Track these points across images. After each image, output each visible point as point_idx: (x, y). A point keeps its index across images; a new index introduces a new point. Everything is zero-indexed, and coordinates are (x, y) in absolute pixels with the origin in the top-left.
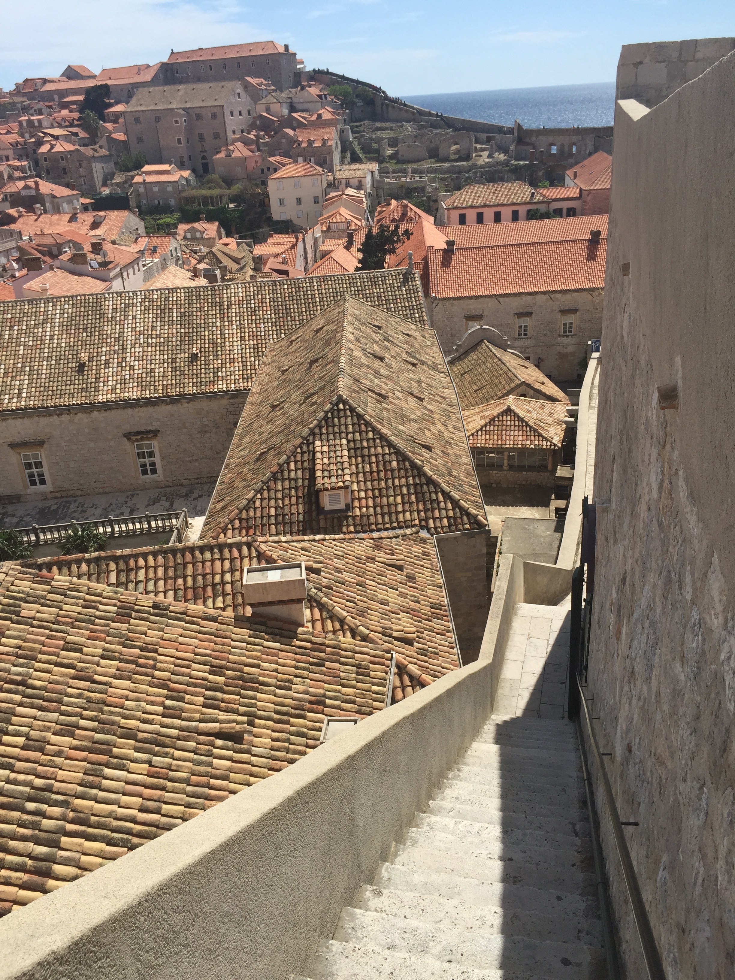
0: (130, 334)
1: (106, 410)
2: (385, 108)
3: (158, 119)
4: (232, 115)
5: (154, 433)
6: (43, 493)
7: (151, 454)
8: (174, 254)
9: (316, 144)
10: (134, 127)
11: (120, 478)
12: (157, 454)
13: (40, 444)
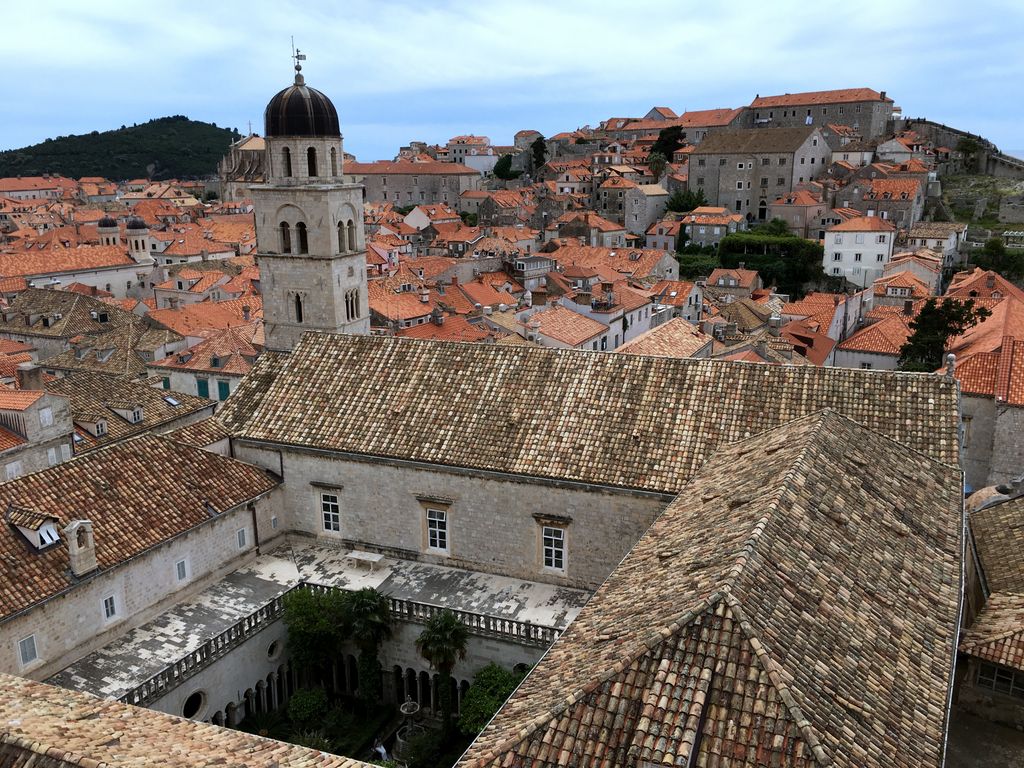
1: (519, 483)
2: (991, 163)
3: (723, 162)
4: (803, 162)
5: (566, 521)
6: (440, 557)
7: (559, 544)
8: (693, 302)
9: (893, 198)
10: (698, 168)
11: (521, 562)
12: (565, 545)
13: (447, 504)
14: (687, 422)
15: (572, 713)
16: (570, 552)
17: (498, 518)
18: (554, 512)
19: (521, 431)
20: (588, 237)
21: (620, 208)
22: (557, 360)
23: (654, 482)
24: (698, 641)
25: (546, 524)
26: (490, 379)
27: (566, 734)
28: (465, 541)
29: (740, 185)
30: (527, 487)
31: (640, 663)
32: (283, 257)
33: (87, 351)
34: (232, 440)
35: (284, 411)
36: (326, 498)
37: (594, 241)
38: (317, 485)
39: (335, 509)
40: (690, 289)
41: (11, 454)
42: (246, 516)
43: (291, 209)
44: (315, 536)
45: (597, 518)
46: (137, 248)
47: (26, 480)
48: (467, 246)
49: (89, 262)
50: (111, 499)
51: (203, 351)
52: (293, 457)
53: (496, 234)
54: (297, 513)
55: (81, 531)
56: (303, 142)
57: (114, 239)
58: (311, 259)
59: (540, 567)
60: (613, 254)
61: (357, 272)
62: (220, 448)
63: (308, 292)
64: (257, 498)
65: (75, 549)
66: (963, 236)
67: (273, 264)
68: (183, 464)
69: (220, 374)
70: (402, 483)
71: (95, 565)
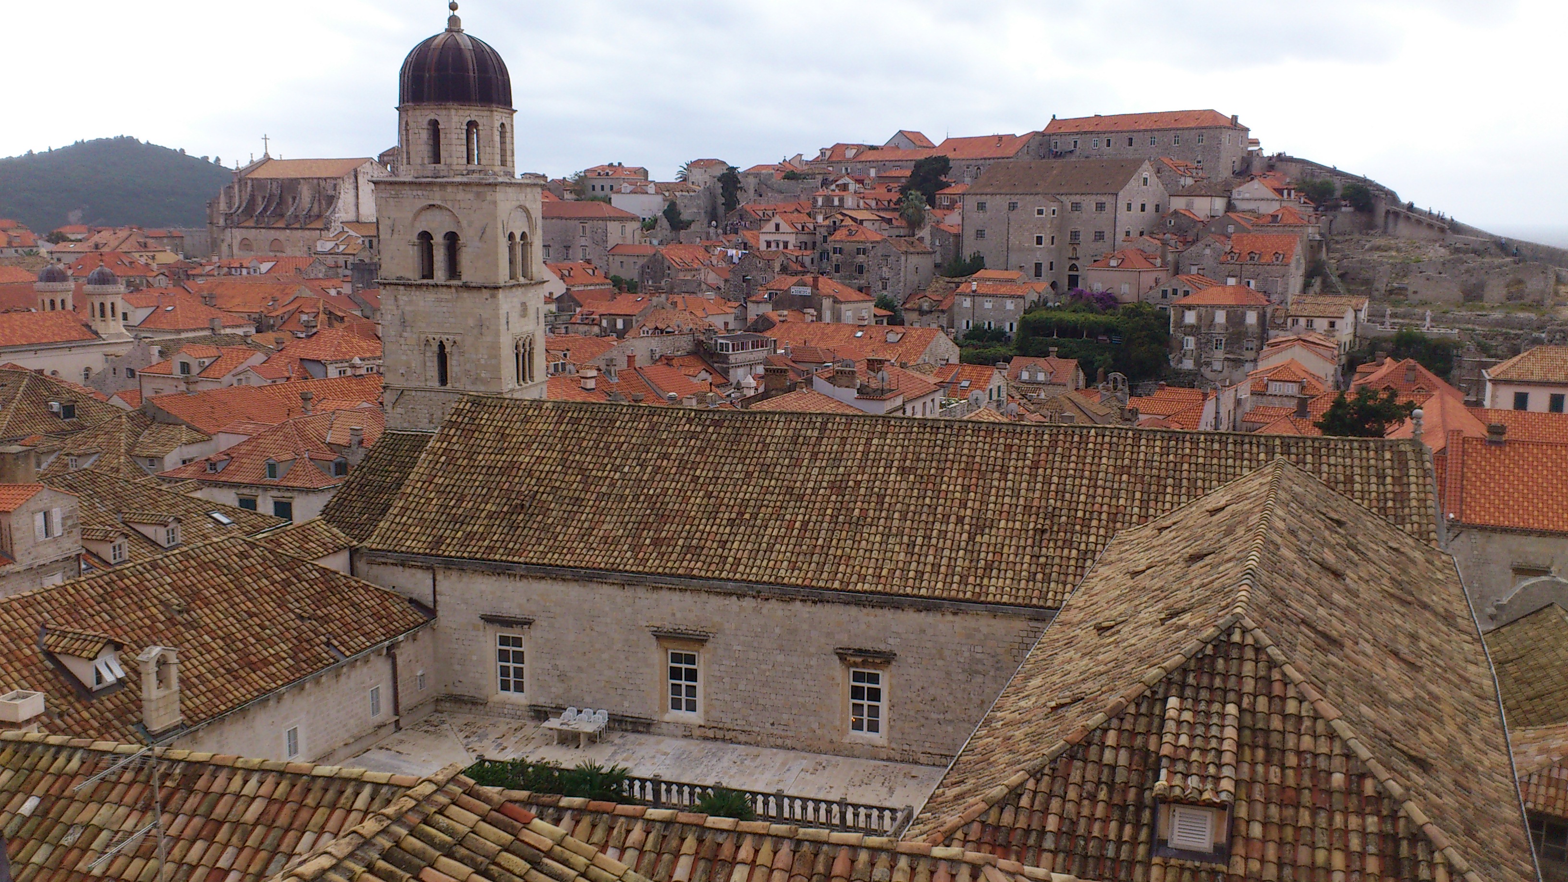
1: (814, 602)
2: (1391, 217)
3: (1013, 206)
4: (1129, 207)
5: (887, 658)
6: (686, 726)
7: (875, 695)
8: (995, 397)
9: (1263, 261)
10: (975, 215)
11: (815, 726)
12: (884, 696)
13: (701, 640)
15: (1054, 770)
16: (892, 707)
17: (780, 658)
18: (868, 646)
20: (819, 310)
21: (861, 272)
25: (855, 664)
27: (1050, 795)
28: (727, 698)
29: (1039, 240)
30: (828, 607)
31: (1138, 705)
32: (421, 285)
33: (52, 458)
34: (354, 552)
36: (504, 641)
37: (827, 316)
38: (490, 619)
39: (519, 657)
40: (990, 376)
42: (382, 667)
43: (437, 212)
44: (485, 702)
45: (934, 651)
46: (103, 315)
49: (24, 336)
50: (188, 625)
51: (248, 454)
52: (454, 576)
53: (674, 304)
54: (457, 667)
55: (162, 662)
56: (461, 112)
57: (63, 301)
58: (467, 287)
59: (844, 733)
60: (859, 334)
61: (532, 312)
62: (338, 563)
63: (458, 338)
64: (401, 637)
65: (151, 690)
66: (1363, 315)
67: (404, 296)
68: (287, 583)
69: (277, 488)
70: (628, 610)
71: (179, 718)
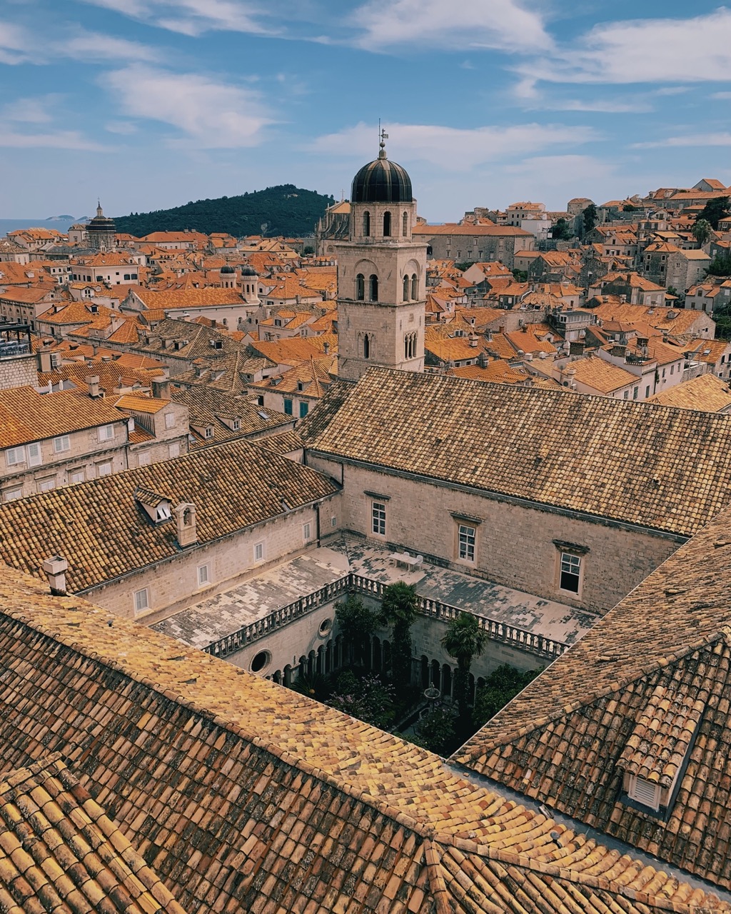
0: (596, 441)
1: (542, 511)
5: (584, 550)
6: (467, 568)
7: (576, 570)
8: (726, 360)
11: (540, 582)
12: (581, 571)
13: (477, 523)
14: (708, 472)
15: (568, 721)
16: (586, 578)
17: (521, 540)
18: (573, 541)
19: (549, 465)
20: (629, 295)
21: (662, 270)
22: (587, 405)
23: (671, 524)
24: (694, 675)
25: (565, 551)
26: (524, 418)
27: (562, 738)
28: (491, 557)
30: (550, 515)
31: (636, 686)
32: (357, 304)
33: (205, 372)
34: (306, 451)
35: (348, 430)
36: (376, 506)
37: (634, 299)
38: (370, 494)
39: (383, 515)
41: (143, 447)
42: (313, 515)
43: (366, 263)
44: (365, 536)
45: (613, 551)
46: (248, 291)
47: (151, 468)
48: (516, 300)
49: (212, 301)
50: (211, 489)
51: (290, 377)
52: (352, 469)
53: (543, 289)
54: (352, 516)
55: (187, 512)
56: (381, 207)
57: (231, 283)
58: (380, 306)
59: (556, 589)
60: (651, 312)
61: (416, 319)
62: (296, 456)
63: (375, 333)
64: (322, 500)
65: (181, 526)
67: (350, 309)
68: (267, 466)
69: (302, 396)
70: (439, 500)
71: (195, 540)
